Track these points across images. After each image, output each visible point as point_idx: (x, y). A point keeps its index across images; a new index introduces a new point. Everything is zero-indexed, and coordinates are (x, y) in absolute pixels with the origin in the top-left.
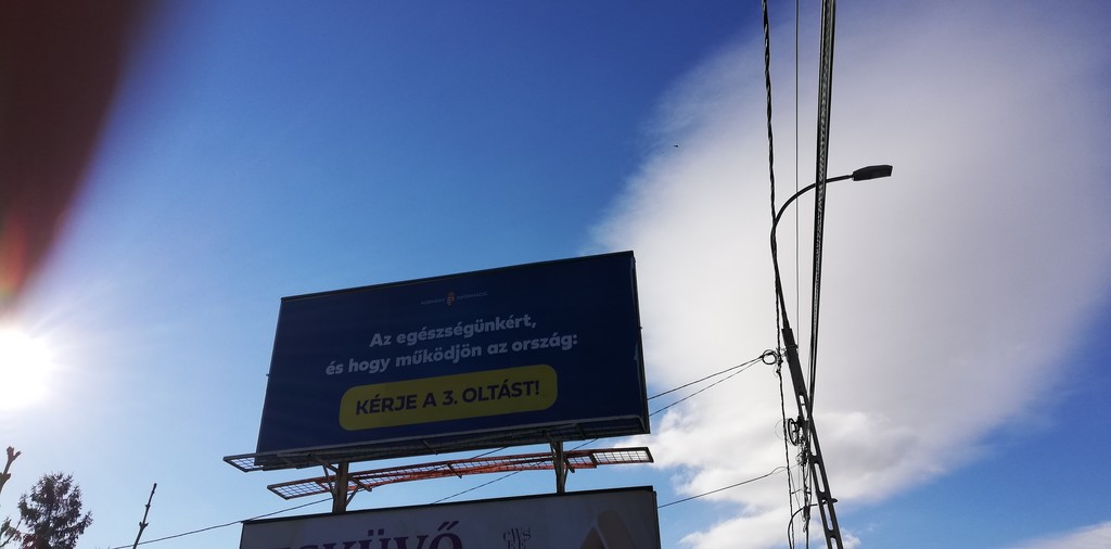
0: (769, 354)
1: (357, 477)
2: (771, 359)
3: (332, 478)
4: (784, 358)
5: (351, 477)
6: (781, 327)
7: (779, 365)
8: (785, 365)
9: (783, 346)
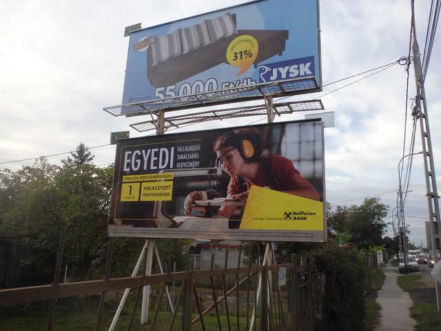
0: (403, 59)
1: (169, 120)
2: (404, 62)
3: (156, 121)
4: (412, 62)
5: (166, 120)
6: (412, 44)
7: (409, 65)
8: (412, 65)
9: (412, 55)
